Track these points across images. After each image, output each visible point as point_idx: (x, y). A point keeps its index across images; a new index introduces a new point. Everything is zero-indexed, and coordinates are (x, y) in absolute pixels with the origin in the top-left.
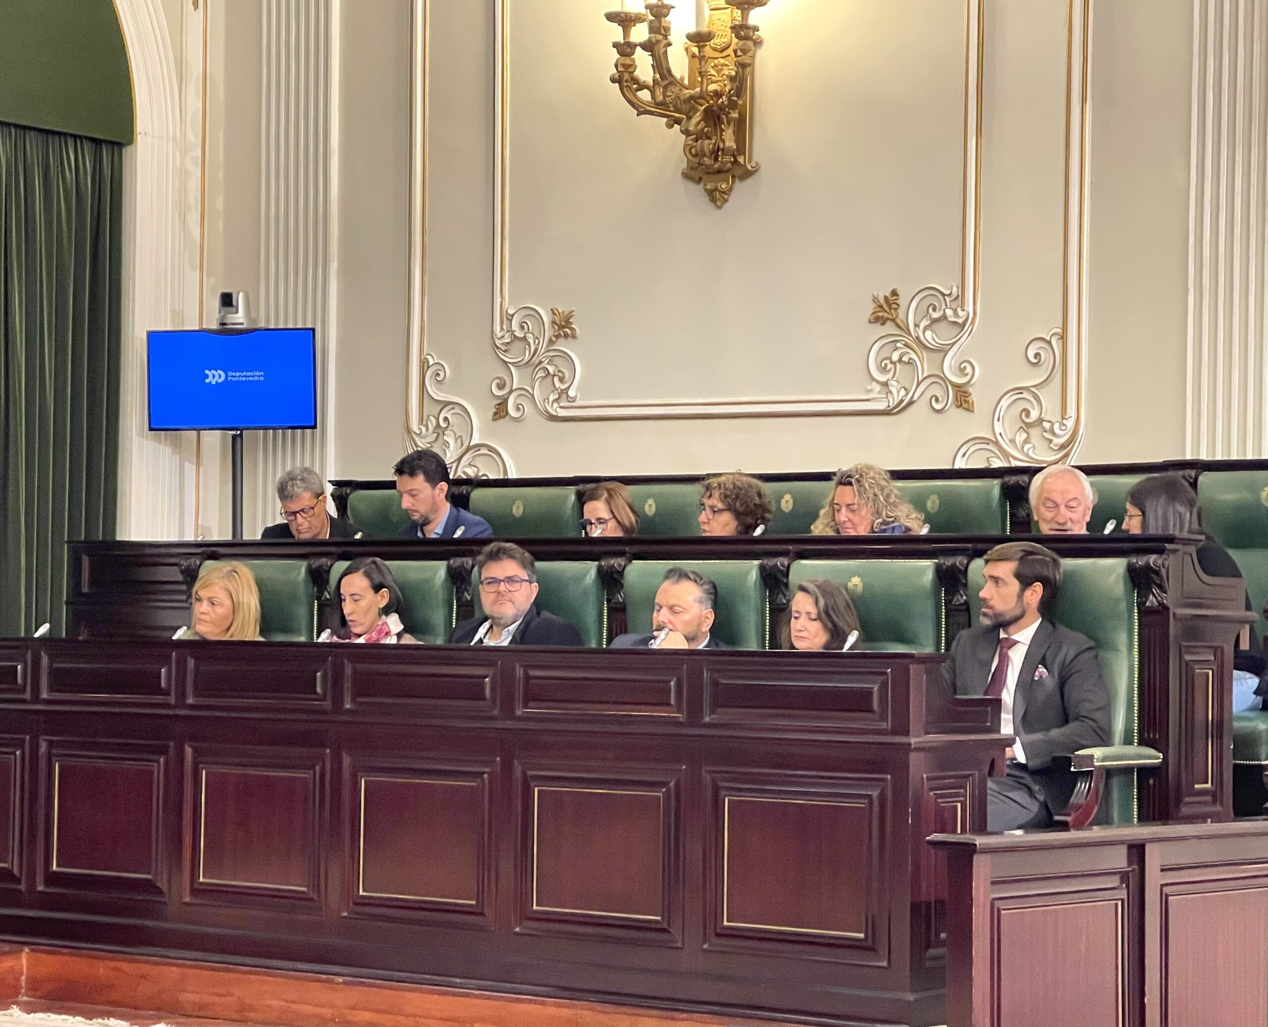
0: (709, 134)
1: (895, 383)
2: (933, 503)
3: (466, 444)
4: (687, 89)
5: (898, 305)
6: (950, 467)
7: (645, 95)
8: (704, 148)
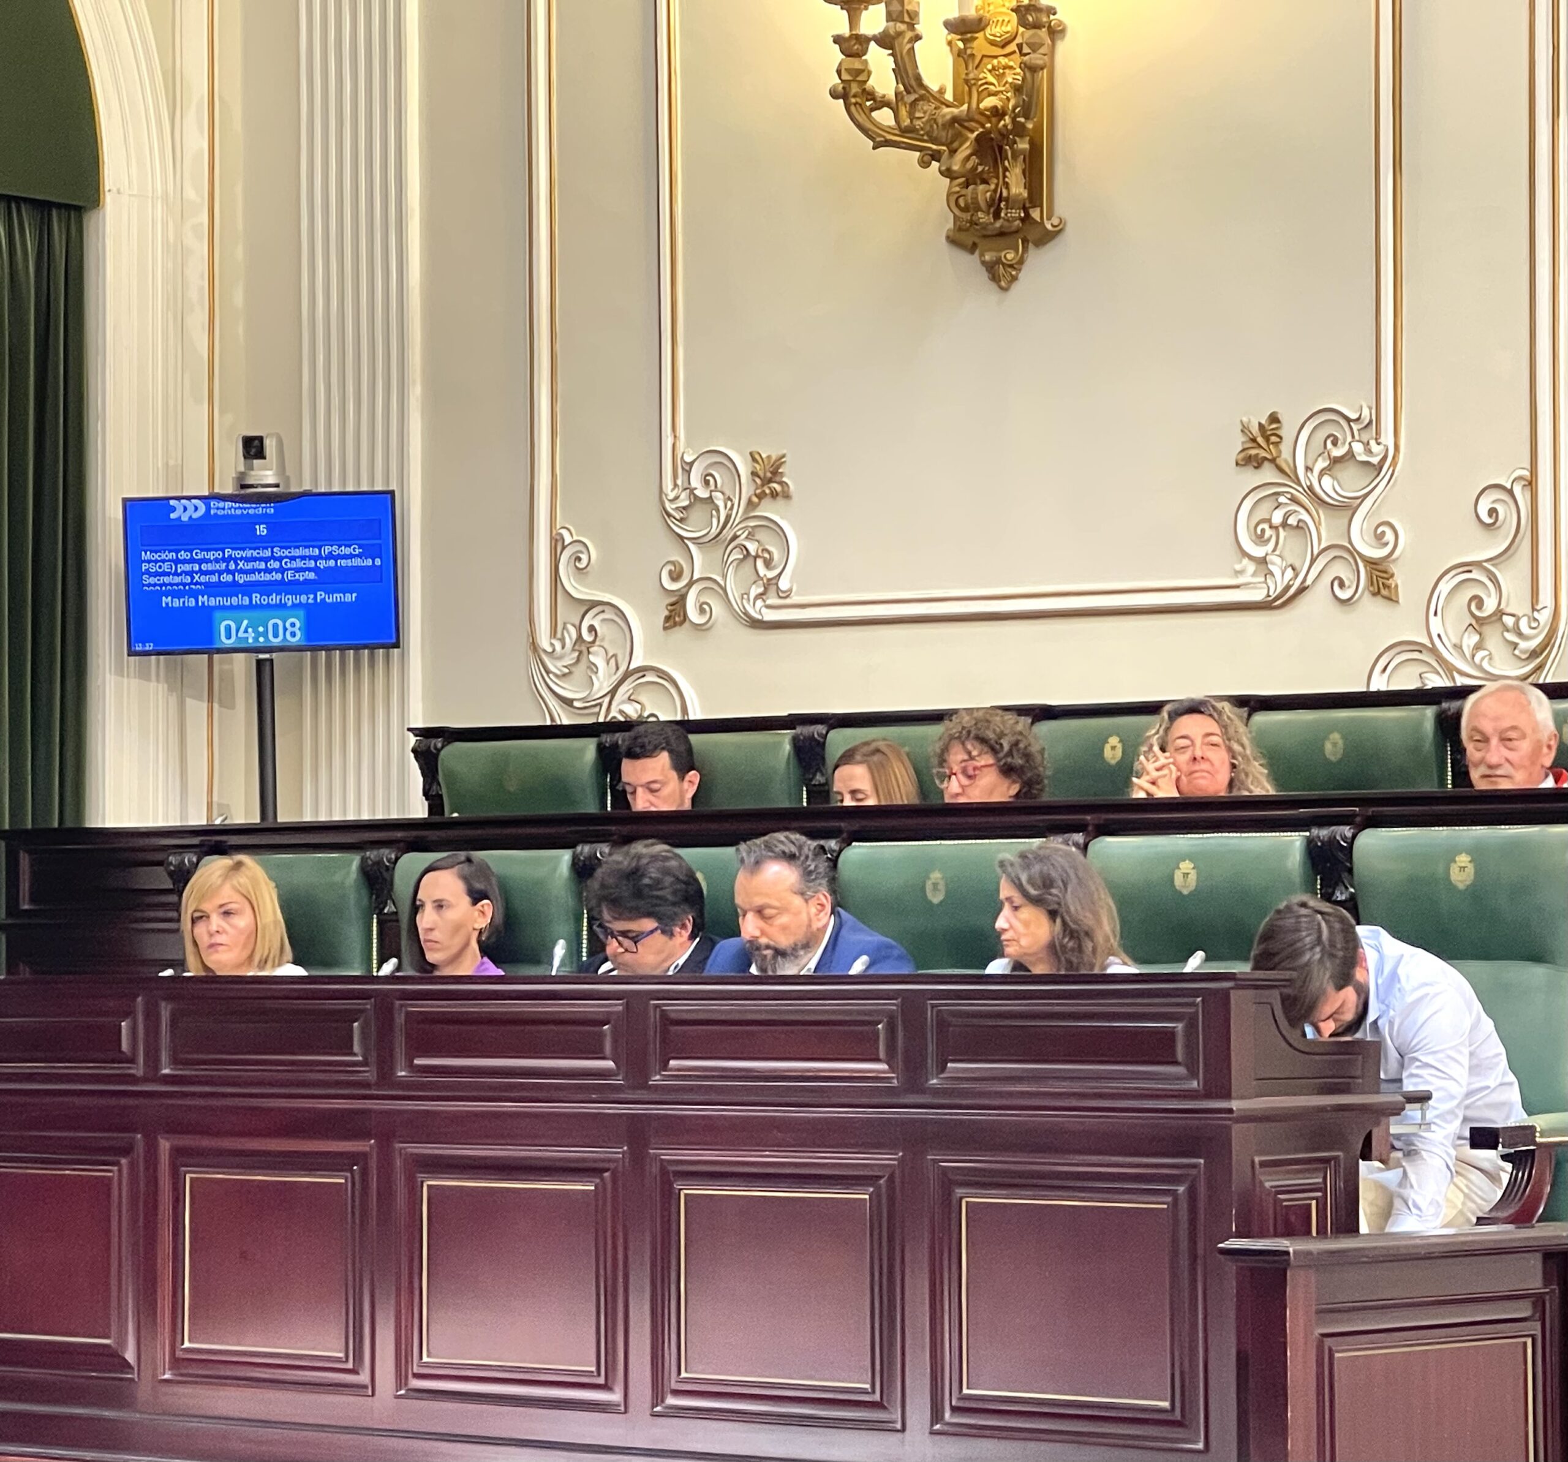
0: (985, 176)
1: (1278, 560)
2: (1335, 744)
3: (623, 669)
4: (948, 106)
5: (1280, 437)
6: (1364, 689)
7: (885, 117)
8: (976, 198)
